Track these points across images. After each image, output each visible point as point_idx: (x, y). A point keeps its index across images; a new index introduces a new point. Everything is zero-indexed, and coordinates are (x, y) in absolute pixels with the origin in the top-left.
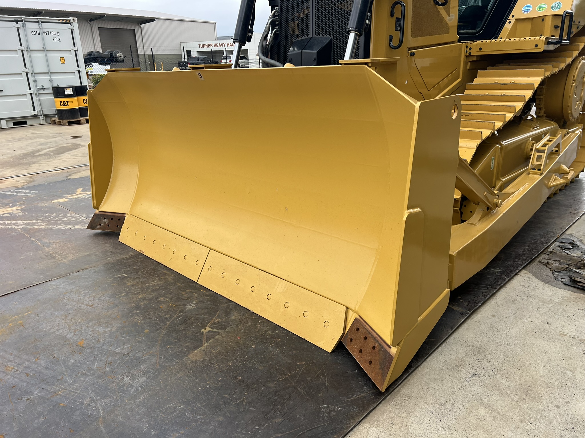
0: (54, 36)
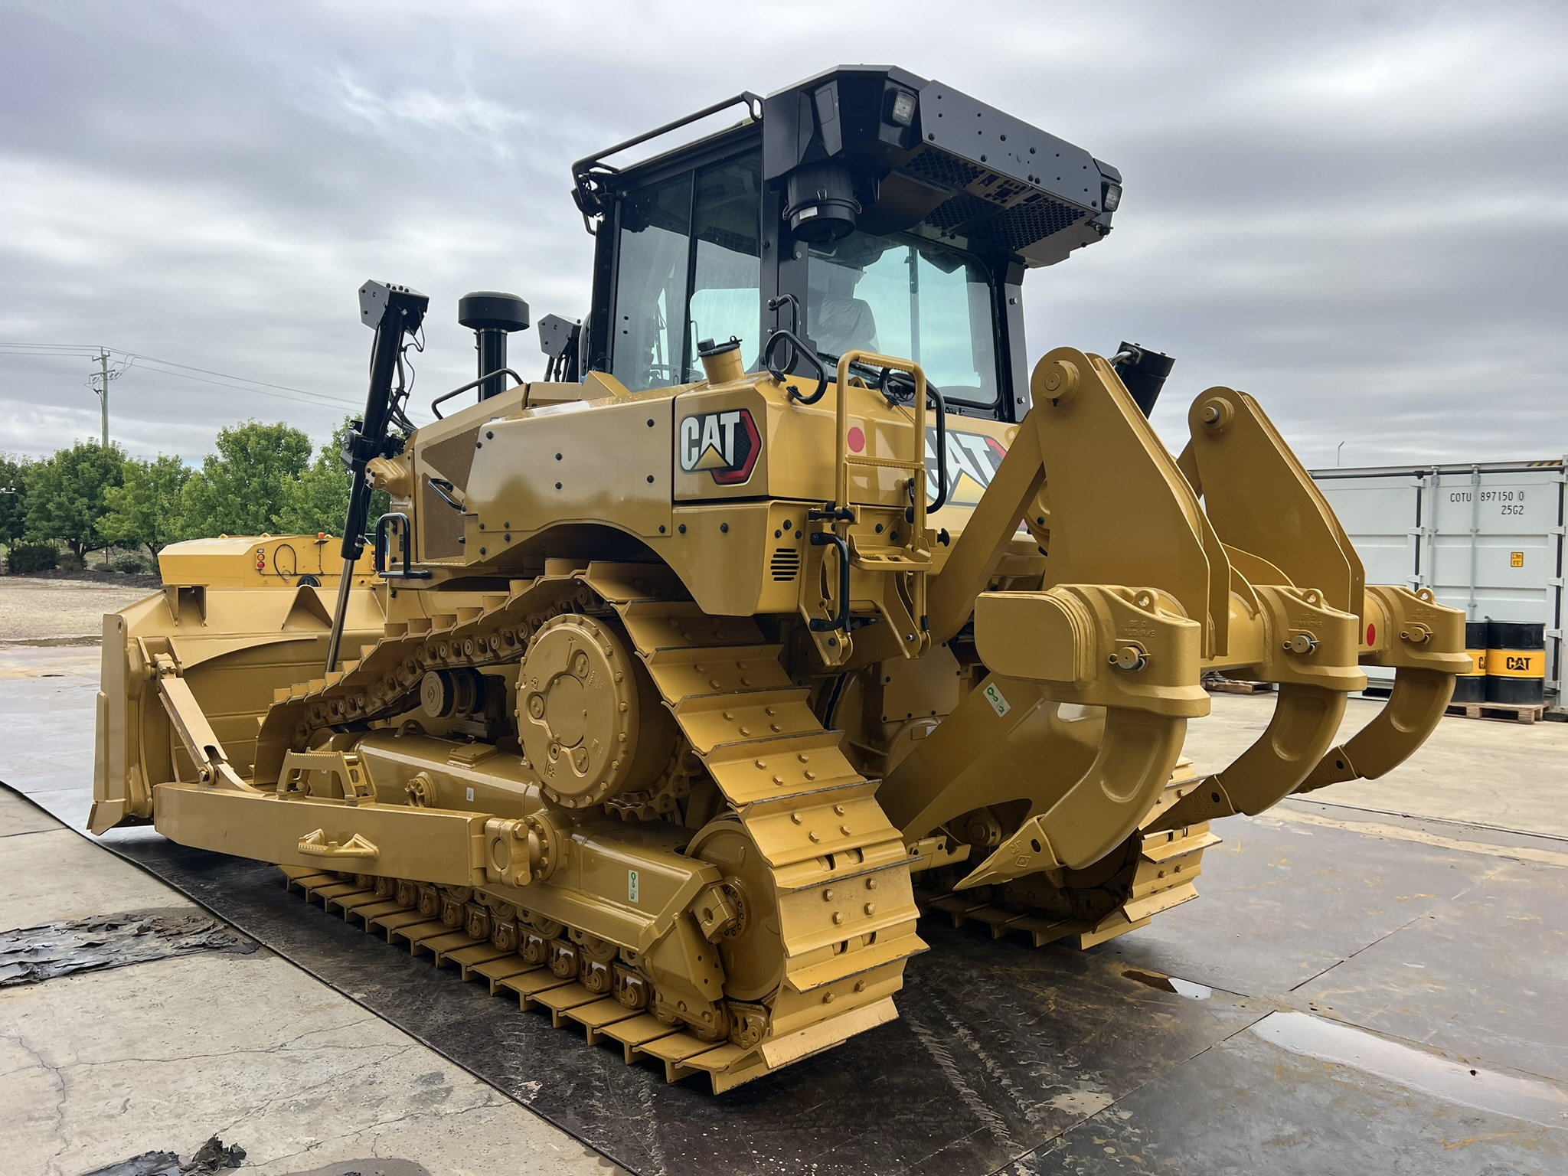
0: (1507, 503)
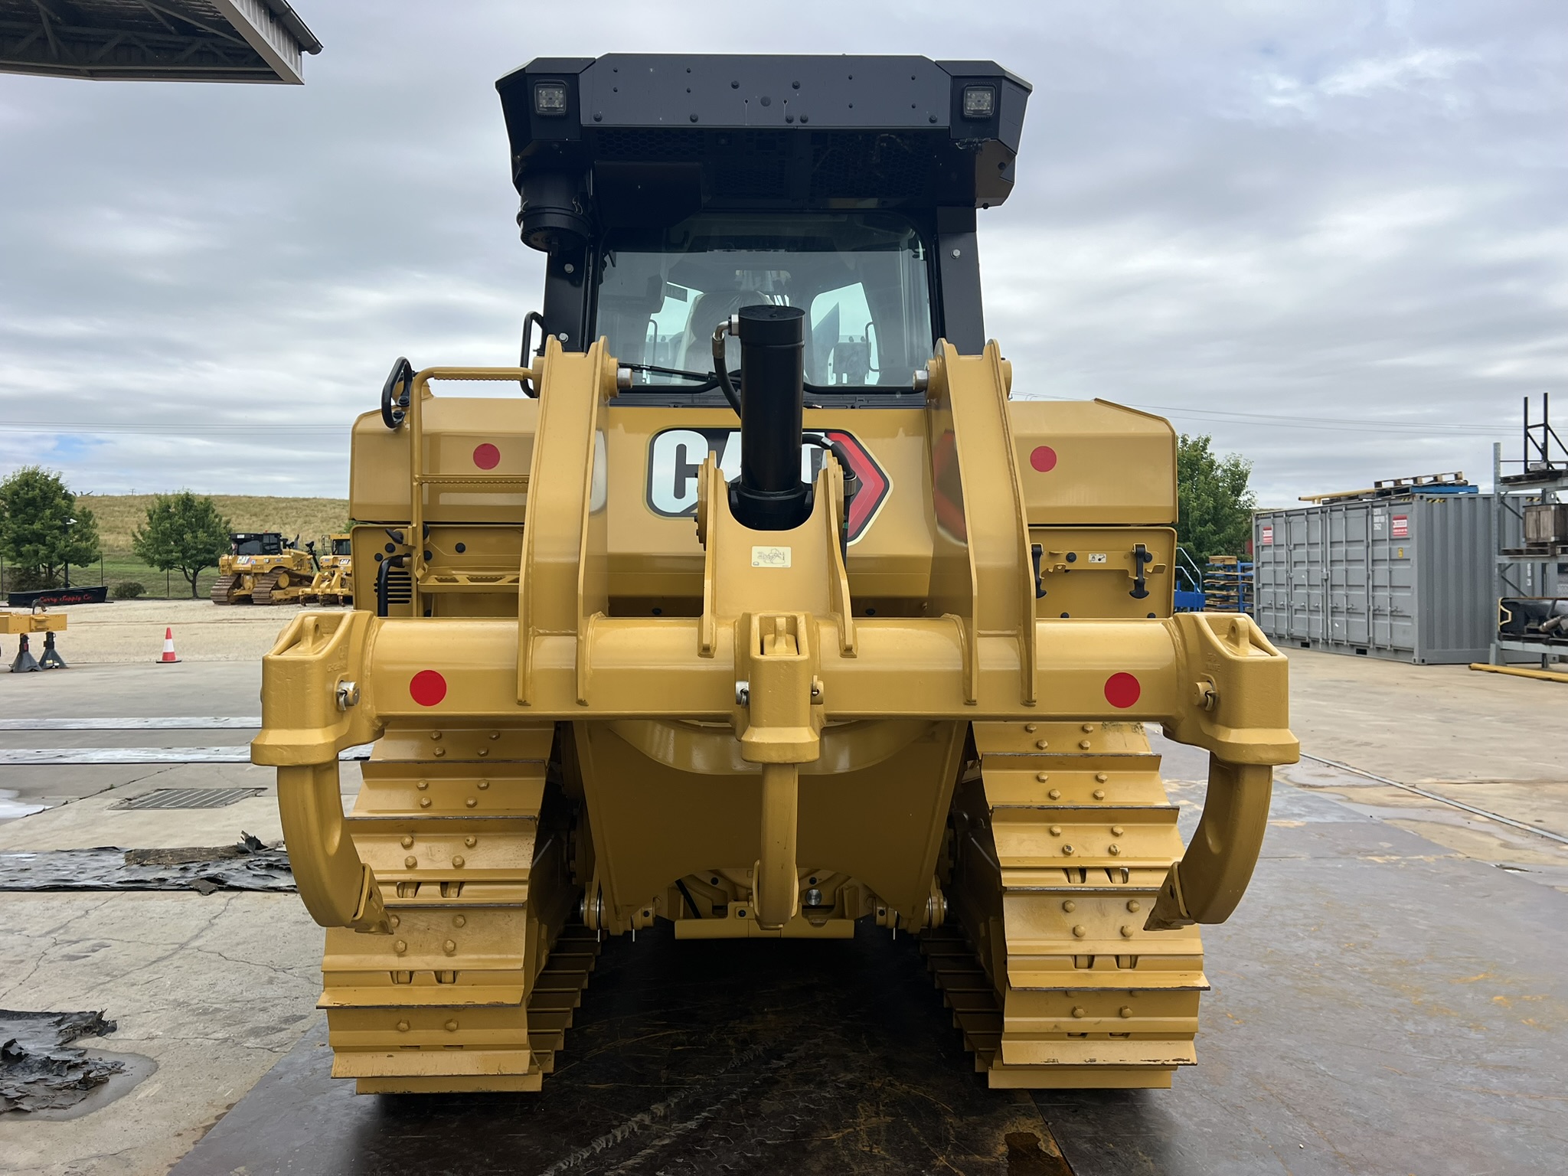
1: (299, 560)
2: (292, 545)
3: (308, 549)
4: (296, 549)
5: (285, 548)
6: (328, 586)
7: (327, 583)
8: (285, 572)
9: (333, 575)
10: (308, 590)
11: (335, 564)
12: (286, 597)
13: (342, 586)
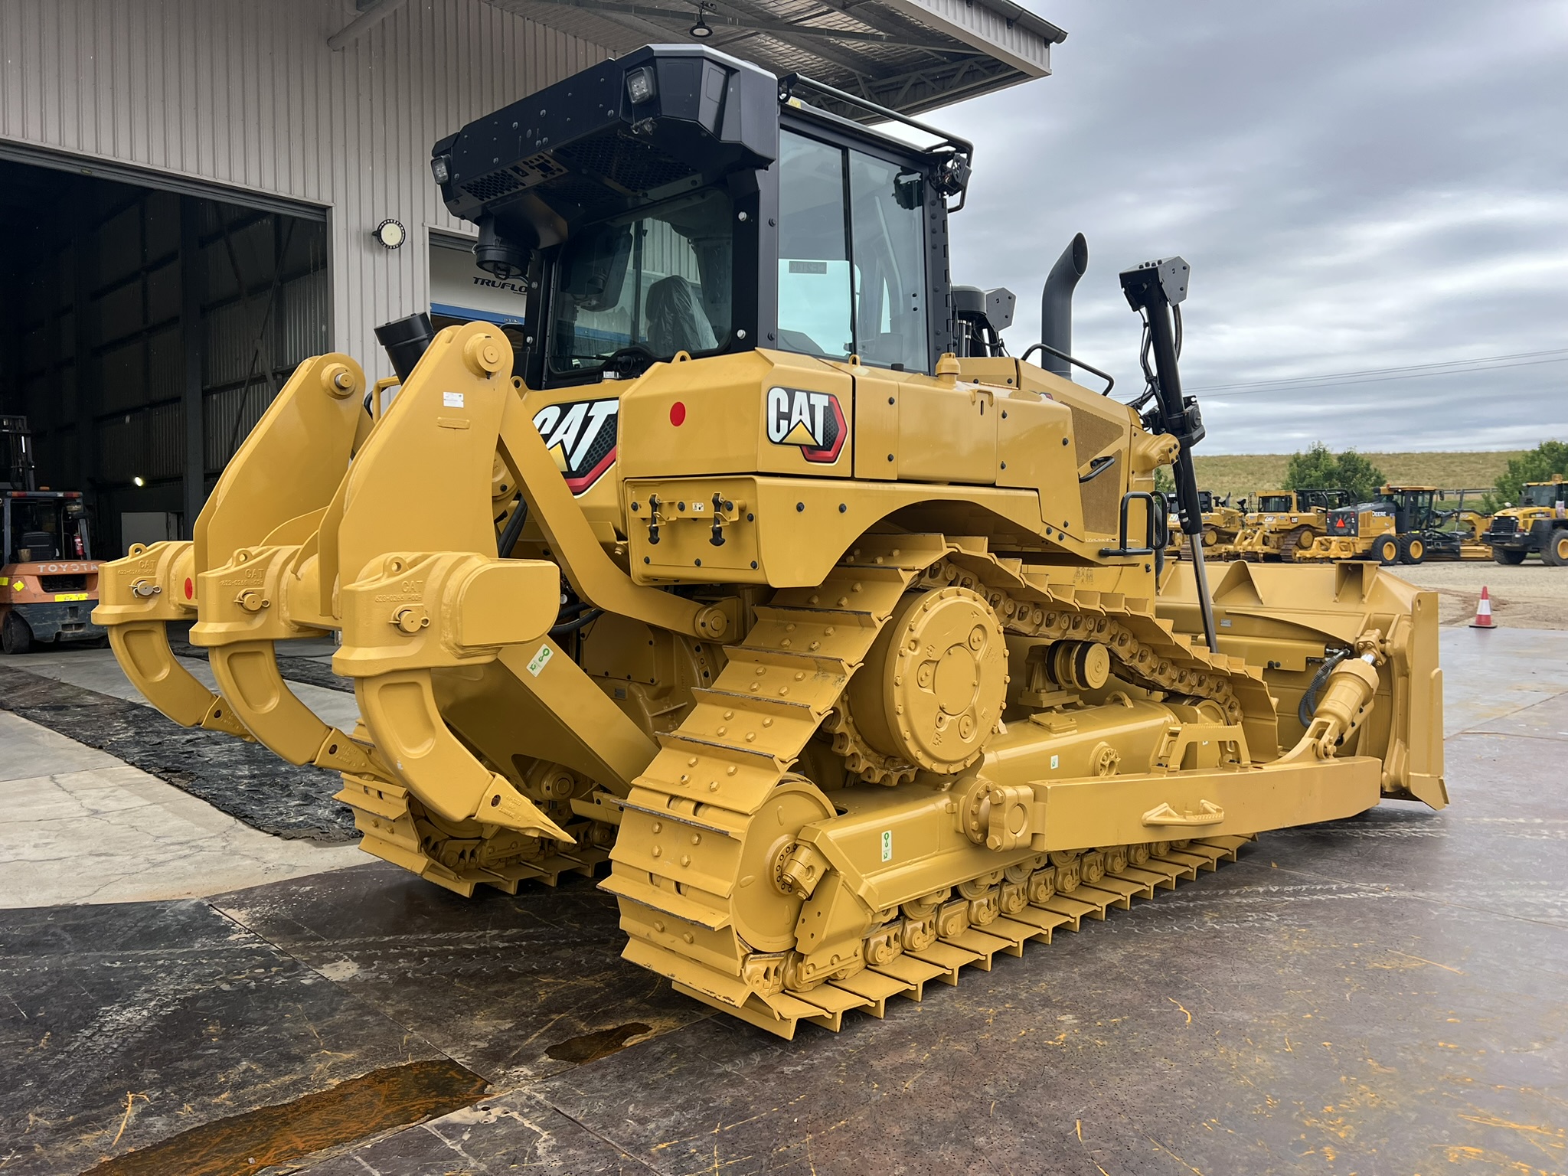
1: (1230, 518)
2: (1224, 504)
3: (1239, 506)
4: (1228, 507)
5: (1217, 505)
6: (1250, 544)
7: (1249, 540)
8: (1212, 529)
9: (1255, 532)
10: (1231, 547)
11: (1260, 521)
12: (1214, 554)
13: (1265, 544)
